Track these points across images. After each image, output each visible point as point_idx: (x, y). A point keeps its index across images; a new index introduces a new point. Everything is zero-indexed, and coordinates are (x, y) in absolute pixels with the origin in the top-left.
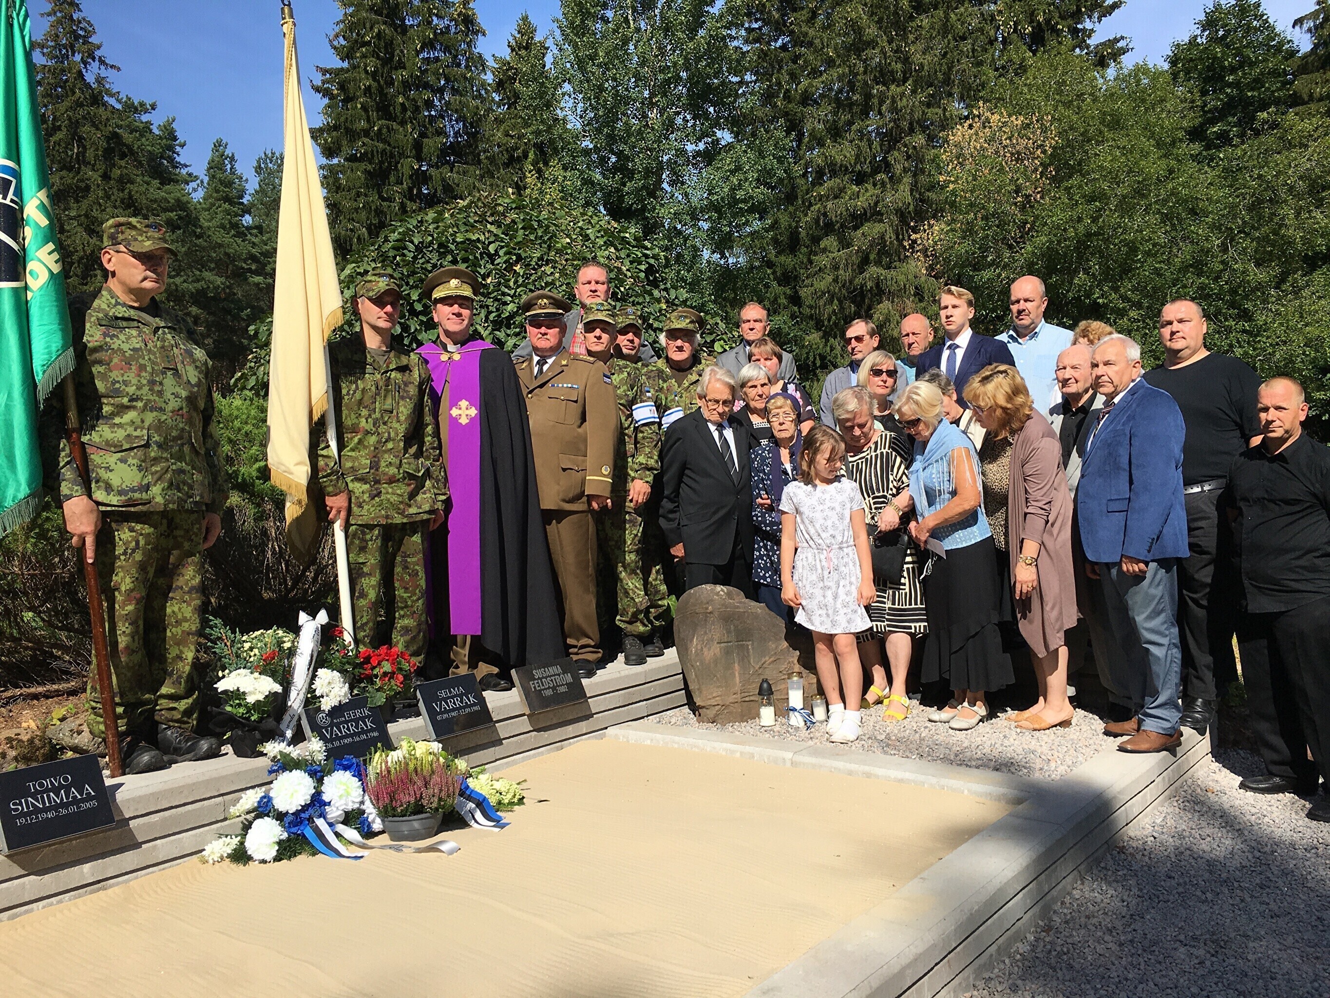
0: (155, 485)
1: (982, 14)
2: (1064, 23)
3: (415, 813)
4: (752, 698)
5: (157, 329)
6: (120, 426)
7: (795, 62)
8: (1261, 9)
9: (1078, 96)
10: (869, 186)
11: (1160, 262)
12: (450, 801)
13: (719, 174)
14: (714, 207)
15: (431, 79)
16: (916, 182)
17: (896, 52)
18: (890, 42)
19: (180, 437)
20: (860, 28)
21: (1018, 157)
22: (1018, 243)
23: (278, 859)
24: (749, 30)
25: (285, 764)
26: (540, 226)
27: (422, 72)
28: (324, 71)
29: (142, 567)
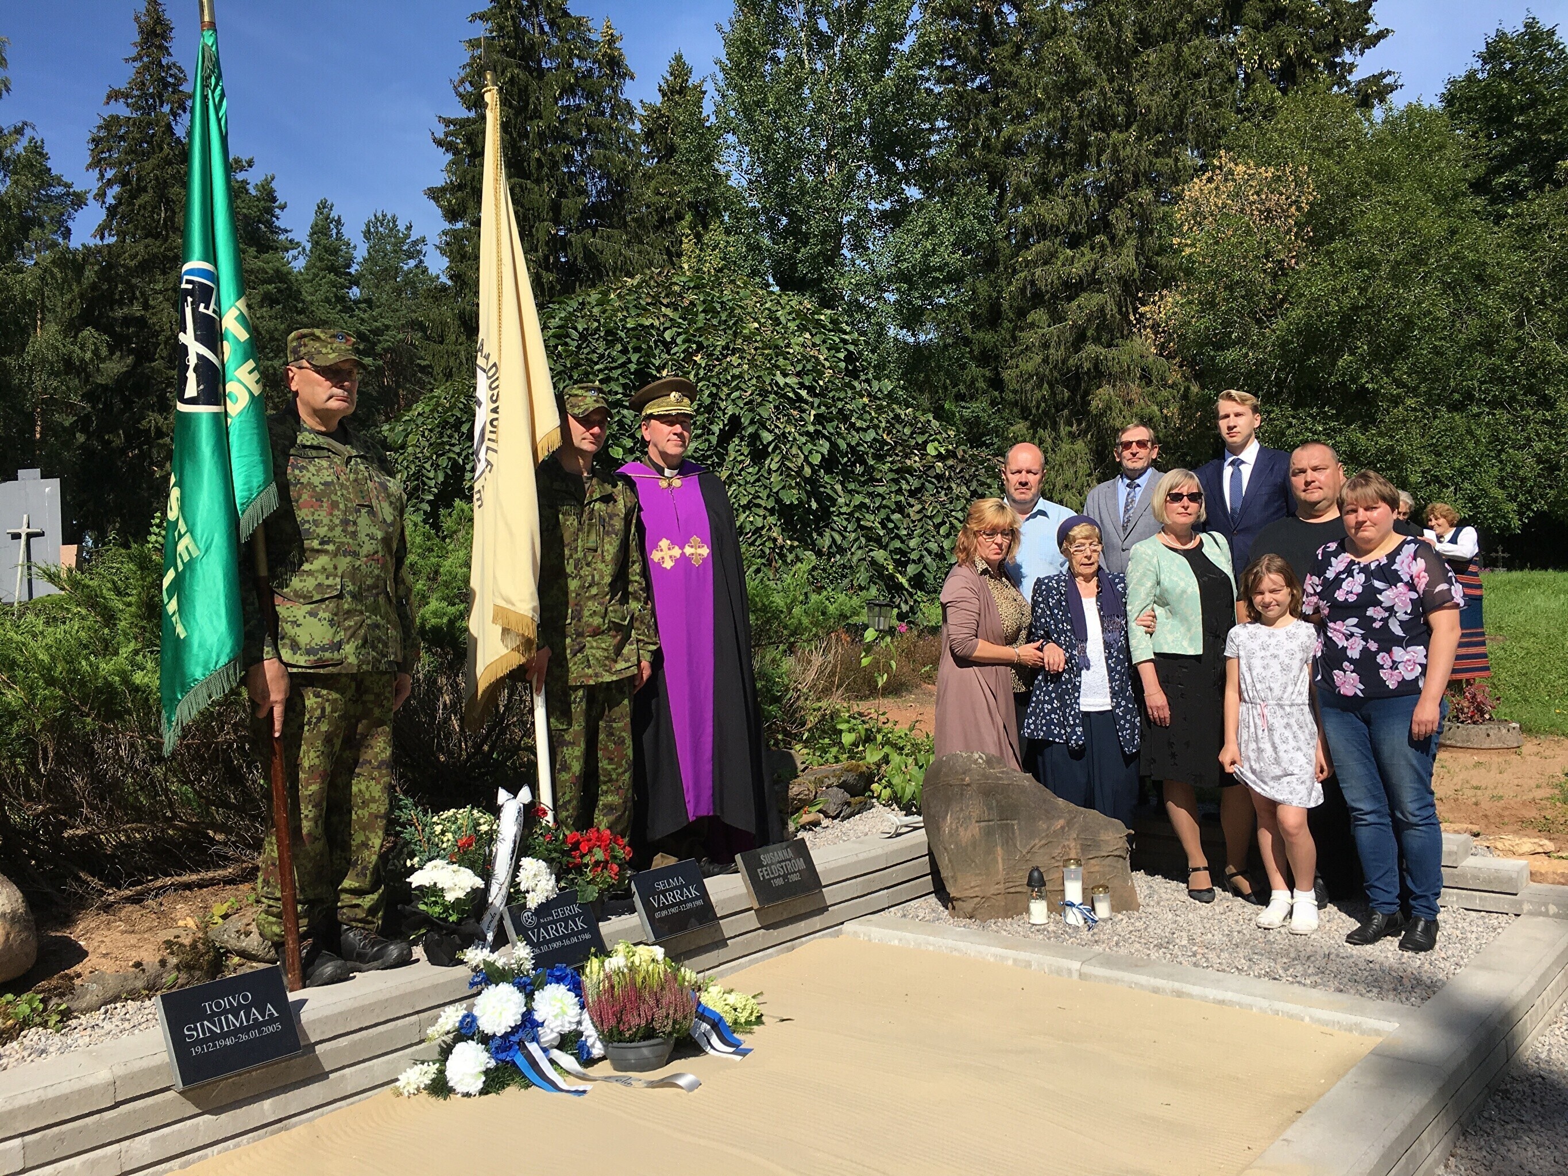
0: (348, 642)
1: (1221, 47)
2: (1319, 56)
3: (644, 1038)
4: (1019, 889)
5: (350, 458)
6: (310, 573)
7: (996, 105)
8: (1555, 38)
9: (1339, 143)
10: (1086, 250)
11: (1441, 339)
12: (686, 1024)
13: (909, 239)
14: (903, 277)
15: (571, 130)
16: (1143, 245)
17: (1118, 93)
18: (1111, 80)
19: (375, 586)
20: (1075, 66)
21: (1268, 215)
22: (1269, 317)
23: (483, 1092)
24: (942, 68)
25: (491, 976)
26: (725, 309)
27: (561, 122)
28: (448, 122)
29: (328, 739)
